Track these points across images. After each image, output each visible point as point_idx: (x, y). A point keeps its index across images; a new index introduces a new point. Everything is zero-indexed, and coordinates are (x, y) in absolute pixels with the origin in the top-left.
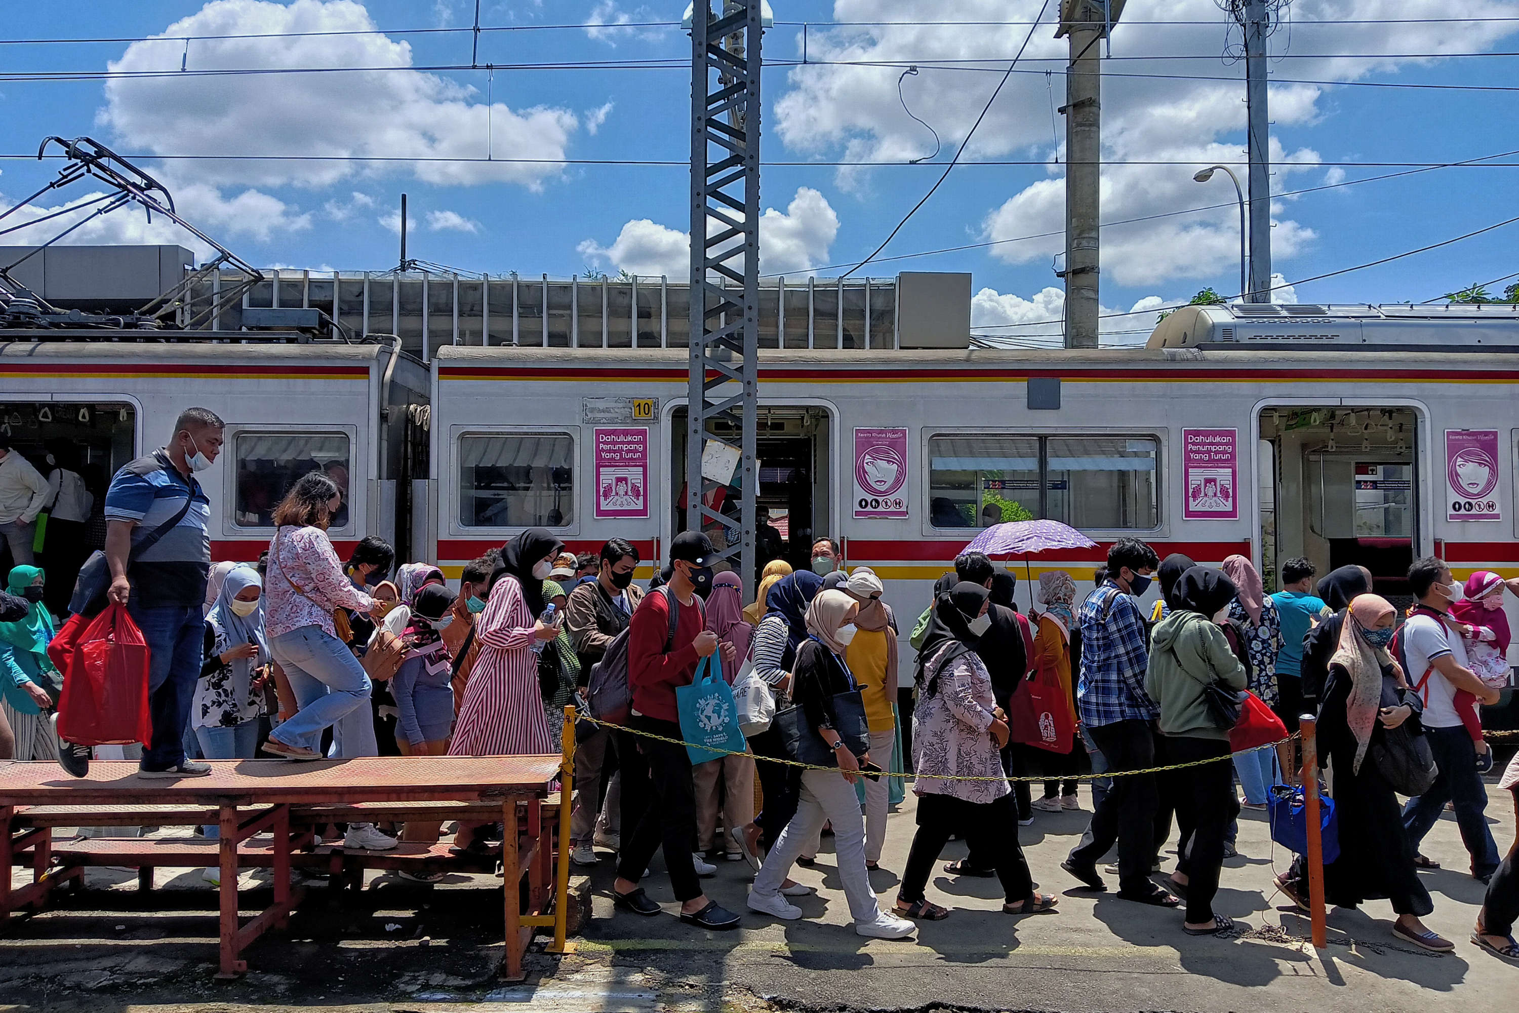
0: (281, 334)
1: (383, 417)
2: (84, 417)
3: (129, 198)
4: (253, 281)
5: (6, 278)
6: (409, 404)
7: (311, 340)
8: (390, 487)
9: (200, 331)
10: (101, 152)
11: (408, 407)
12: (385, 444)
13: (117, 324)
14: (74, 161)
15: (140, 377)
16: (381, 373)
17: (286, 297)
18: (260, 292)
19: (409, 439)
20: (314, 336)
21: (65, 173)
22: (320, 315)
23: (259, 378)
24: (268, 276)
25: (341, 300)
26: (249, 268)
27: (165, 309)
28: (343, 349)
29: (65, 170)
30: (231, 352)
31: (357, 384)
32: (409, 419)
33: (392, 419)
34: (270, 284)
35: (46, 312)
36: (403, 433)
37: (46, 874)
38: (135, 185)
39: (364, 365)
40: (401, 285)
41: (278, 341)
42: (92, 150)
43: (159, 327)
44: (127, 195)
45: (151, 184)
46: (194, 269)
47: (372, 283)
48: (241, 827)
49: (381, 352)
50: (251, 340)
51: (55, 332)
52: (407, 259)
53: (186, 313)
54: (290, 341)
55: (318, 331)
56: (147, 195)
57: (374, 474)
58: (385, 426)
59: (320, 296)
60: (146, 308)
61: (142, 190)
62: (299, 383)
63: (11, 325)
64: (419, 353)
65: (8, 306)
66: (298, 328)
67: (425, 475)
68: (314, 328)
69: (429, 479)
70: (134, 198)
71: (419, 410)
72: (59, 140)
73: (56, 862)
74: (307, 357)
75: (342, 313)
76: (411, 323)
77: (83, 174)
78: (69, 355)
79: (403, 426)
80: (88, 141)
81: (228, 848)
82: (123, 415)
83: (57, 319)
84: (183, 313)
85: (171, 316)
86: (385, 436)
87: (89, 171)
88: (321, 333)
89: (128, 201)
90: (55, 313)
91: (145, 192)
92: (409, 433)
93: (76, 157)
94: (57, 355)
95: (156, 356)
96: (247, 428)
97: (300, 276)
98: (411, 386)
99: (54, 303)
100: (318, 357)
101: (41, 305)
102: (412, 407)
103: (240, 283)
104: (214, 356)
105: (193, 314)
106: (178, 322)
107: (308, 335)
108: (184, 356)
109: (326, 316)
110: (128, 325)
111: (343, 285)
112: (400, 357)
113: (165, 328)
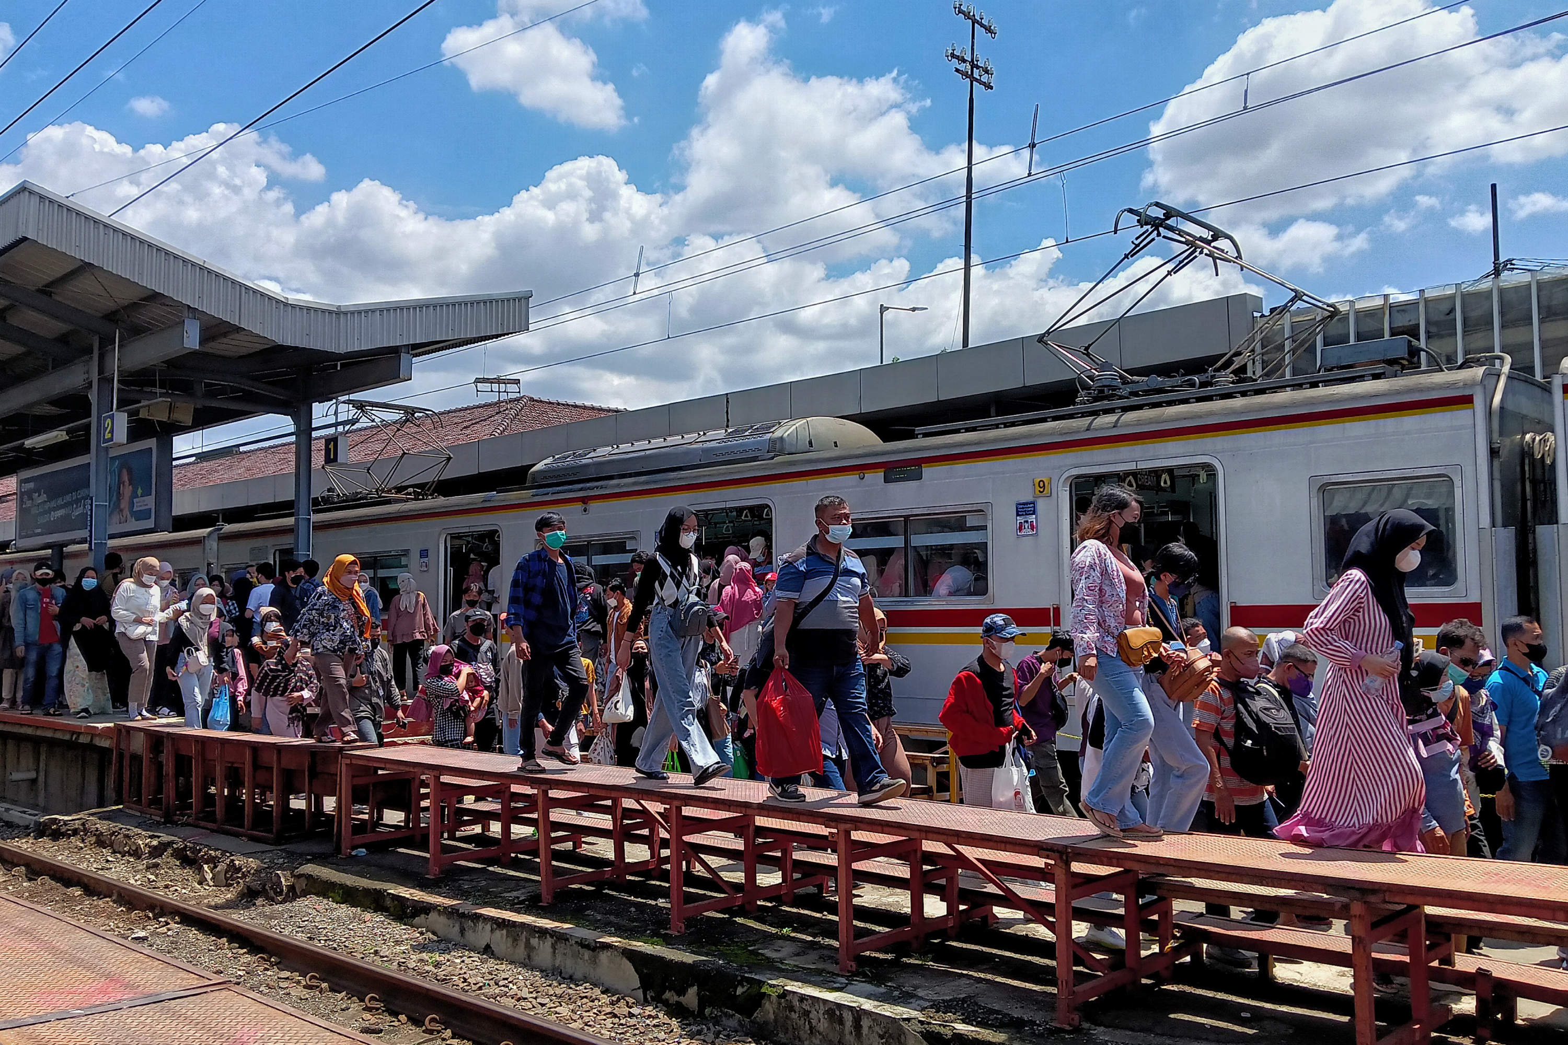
0: (1365, 370)
1: (1494, 453)
2: (1165, 482)
3: (1197, 254)
4: (1329, 316)
5: (1088, 355)
6: (1524, 434)
7: (1399, 372)
8: (1507, 536)
9: (1272, 381)
10: (1170, 213)
11: (1523, 438)
12: (1497, 485)
13: (1193, 385)
14: (1145, 228)
15: (1218, 436)
16: (1488, 400)
17: (1364, 328)
18: (1334, 328)
19: (1527, 476)
20: (1403, 367)
21: (1137, 242)
22: (1410, 342)
23: (1344, 422)
24: (1343, 308)
25: (1428, 322)
26: (1325, 303)
27: (1237, 362)
28: (1439, 378)
29: (1137, 239)
30: (1313, 398)
31: (1459, 417)
32: (1525, 453)
33: (1504, 453)
34: (1346, 317)
35: (1125, 382)
36: (1518, 469)
37: (1170, 946)
38: (1201, 239)
39: (1467, 392)
40: (1502, 291)
41: (1361, 378)
42: (1160, 213)
43: (1233, 383)
44: (1194, 251)
45: (1217, 235)
46: (1263, 316)
47: (1464, 296)
48: (1374, 925)
49: (1486, 375)
50: (1327, 383)
51: (1135, 400)
52: (1502, 259)
53: (1257, 363)
54: (1376, 377)
55: (1408, 360)
56: (1214, 247)
57: (1485, 521)
58: (1496, 463)
59: (1402, 321)
60: (1220, 363)
61: (1208, 243)
62: (1389, 424)
63: (1096, 399)
64: (1530, 369)
65: (1093, 381)
66: (1384, 361)
67: (1553, 518)
68: (1403, 359)
69: (1557, 523)
70: (1201, 253)
71: (1538, 439)
72: (1131, 211)
73: (1178, 935)
74: (1398, 393)
75: (1429, 336)
76: (1517, 335)
77: (1153, 239)
78: (1151, 421)
79: (1518, 461)
80: (1157, 204)
81: (1361, 947)
82: (1203, 477)
83: (1135, 388)
84: (1254, 363)
85: (1243, 369)
86: (1497, 475)
87: (1159, 234)
88: (1411, 362)
89: (1196, 257)
90: (1133, 382)
91: (1213, 244)
92: (1527, 468)
93: (1147, 224)
94: (1139, 423)
95: (1234, 412)
96: (1334, 479)
97: (1379, 302)
98: (1524, 412)
99: (1132, 372)
100: (1410, 391)
101: (1121, 377)
102: (1528, 437)
103: (1312, 323)
104: (1294, 404)
105: (1264, 364)
106: (1250, 374)
107: (1397, 367)
108: (1263, 408)
109: (1415, 342)
110: (1203, 385)
111: (1430, 305)
112: (1510, 378)
113: (1238, 382)
